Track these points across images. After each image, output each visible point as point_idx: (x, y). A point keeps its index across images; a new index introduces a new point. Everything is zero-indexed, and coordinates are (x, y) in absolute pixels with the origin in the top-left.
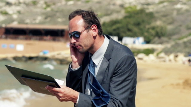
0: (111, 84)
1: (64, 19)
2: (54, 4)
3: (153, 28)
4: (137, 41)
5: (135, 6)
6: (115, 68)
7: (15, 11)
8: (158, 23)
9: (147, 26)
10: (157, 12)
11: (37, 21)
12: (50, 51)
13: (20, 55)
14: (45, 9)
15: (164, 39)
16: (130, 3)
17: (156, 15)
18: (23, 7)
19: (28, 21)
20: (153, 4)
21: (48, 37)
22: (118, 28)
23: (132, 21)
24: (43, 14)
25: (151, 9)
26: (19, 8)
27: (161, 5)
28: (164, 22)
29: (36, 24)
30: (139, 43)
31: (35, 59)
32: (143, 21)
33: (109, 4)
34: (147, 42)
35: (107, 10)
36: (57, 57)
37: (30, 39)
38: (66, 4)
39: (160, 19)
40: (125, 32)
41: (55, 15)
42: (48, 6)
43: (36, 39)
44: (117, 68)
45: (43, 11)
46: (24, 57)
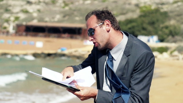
0: (131, 80)
1: (81, 18)
2: (72, 3)
3: (167, 27)
4: (151, 40)
5: (150, 6)
6: (136, 65)
7: (35, 10)
8: (172, 22)
9: (162, 26)
10: (172, 12)
11: (56, 20)
12: (68, 49)
13: (39, 52)
14: (64, 7)
15: (178, 38)
16: (145, 3)
17: (171, 14)
18: (42, 6)
19: (47, 19)
20: (167, 3)
21: (66, 35)
22: (133, 27)
23: (147, 20)
24: (61, 12)
25: (165, 8)
26: (38, 7)
27: (175, 5)
28: (178, 21)
29: (54, 22)
30: (153, 41)
31: (54, 56)
32: (158, 21)
33: (125, 4)
34: (161, 40)
35: (123, 9)
36: (74, 54)
37: (49, 36)
38: (83, 4)
39: (175, 19)
40: (139, 31)
41: (73, 14)
42: (66, 5)
43: (55, 37)
44: (137, 64)
45: (62, 10)
46: (43, 53)
